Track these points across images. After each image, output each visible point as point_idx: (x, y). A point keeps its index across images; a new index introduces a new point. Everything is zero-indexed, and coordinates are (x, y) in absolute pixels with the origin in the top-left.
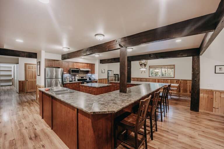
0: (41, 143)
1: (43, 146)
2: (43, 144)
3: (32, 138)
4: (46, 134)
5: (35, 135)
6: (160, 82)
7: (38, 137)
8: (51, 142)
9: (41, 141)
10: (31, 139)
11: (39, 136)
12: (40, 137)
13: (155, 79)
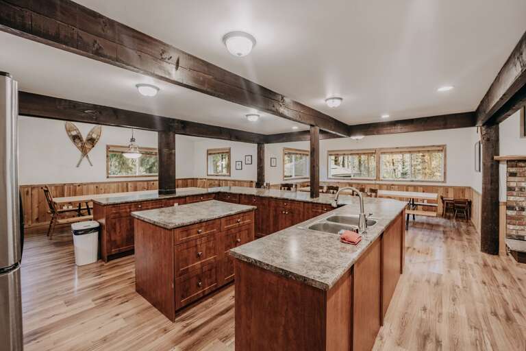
0: (424, 317)
1: (425, 309)
2: (423, 312)
3: (434, 339)
4: (403, 325)
5: (424, 345)
6: (138, 189)
7: (422, 332)
8: (408, 304)
9: (422, 320)
10: (438, 343)
11: (418, 332)
12: (418, 328)
13: (127, 183)
